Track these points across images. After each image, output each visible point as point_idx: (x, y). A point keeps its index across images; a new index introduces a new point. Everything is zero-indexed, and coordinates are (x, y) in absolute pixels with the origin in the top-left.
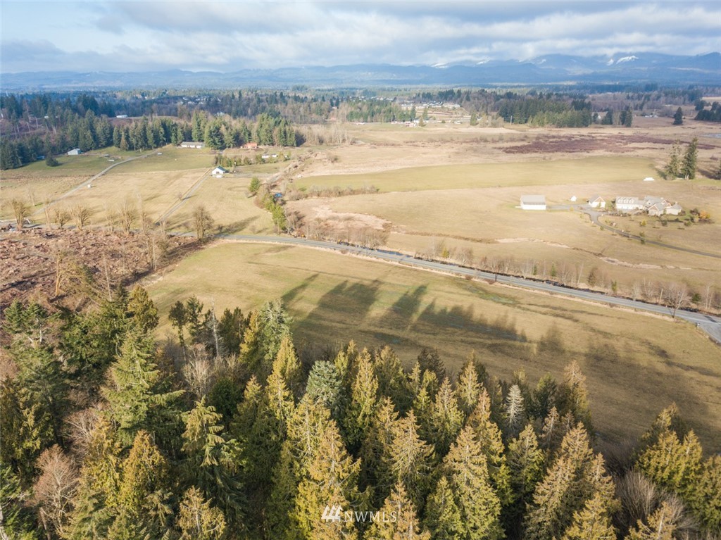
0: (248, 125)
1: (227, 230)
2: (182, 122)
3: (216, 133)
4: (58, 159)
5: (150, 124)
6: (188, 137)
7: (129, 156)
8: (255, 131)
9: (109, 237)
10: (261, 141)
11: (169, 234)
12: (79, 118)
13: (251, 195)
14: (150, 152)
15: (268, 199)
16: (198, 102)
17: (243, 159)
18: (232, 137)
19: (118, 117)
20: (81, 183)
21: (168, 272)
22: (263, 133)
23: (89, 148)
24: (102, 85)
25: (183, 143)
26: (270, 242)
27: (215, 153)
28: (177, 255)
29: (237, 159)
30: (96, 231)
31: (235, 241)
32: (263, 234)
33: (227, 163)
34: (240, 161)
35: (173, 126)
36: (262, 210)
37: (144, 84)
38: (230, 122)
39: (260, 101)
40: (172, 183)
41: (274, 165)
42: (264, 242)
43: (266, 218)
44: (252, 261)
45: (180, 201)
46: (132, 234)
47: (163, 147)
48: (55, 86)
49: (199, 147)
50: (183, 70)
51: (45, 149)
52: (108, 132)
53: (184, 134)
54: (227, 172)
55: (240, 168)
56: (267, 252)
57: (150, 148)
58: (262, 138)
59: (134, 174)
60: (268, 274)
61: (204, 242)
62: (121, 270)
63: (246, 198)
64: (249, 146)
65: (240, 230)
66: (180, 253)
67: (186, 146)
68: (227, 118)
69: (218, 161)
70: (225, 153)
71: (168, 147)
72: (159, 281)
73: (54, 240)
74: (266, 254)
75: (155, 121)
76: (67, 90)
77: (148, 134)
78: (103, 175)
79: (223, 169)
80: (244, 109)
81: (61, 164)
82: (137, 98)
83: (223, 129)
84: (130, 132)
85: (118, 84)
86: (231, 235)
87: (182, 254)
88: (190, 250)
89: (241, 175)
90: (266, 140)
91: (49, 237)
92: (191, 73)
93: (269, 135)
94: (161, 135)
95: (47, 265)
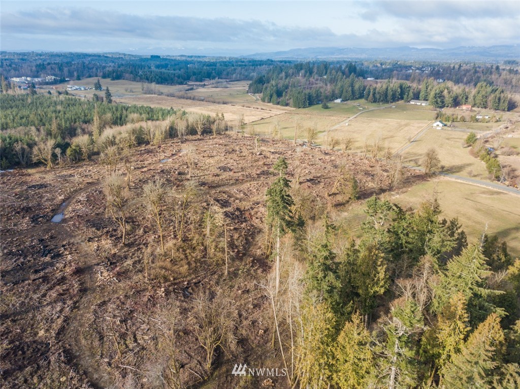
0: (467, 90)
1: (448, 170)
2: (414, 85)
3: (440, 95)
4: (329, 105)
5: (391, 85)
6: (417, 97)
7: (372, 107)
8: (472, 96)
9: (362, 161)
10: (475, 104)
11: (403, 165)
12: (346, 78)
13: (466, 146)
14: (387, 105)
15: (483, 152)
16: (424, 71)
17: (459, 117)
18: (452, 99)
19: (368, 79)
20: (342, 122)
21: (403, 192)
22: (479, 97)
23: (347, 98)
24: (353, 57)
25: (412, 100)
26: (484, 186)
27: (436, 110)
28: (410, 182)
29: (455, 116)
30: (354, 155)
31: (453, 180)
32: (478, 179)
33: (446, 118)
34: (457, 118)
35: (407, 88)
36: (476, 159)
37: (381, 57)
38: (452, 87)
39: (476, 72)
40: (402, 129)
41: (485, 124)
42: (479, 185)
43: (481, 165)
44: (469, 198)
45: (408, 143)
46: (377, 161)
47: (397, 103)
48: (325, 57)
49: (423, 104)
50: (411, 47)
51: (322, 97)
52: (362, 89)
53: (414, 94)
54: (445, 125)
55: (455, 124)
56: (481, 193)
57: (387, 102)
58: (477, 102)
59: (375, 119)
60: (483, 211)
61: (429, 176)
62: (371, 184)
63: (462, 148)
64: (464, 107)
65: (458, 172)
66: (411, 181)
67: (413, 103)
68: (450, 84)
69: (438, 117)
70: (444, 110)
71: (401, 102)
72: (396, 198)
73: (329, 156)
74: (481, 195)
75: (395, 84)
76: (332, 59)
77: (388, 92)
78: (355, 118)
79: (442, 123)
80: (461, 77)
81: (330, 108)
82: (377, 66)
83: (446, 92)
84: (377, 90)
85: (363, 56)
86: (450, 175)
87: (413, 182)
88: (419, 180)
89: (457, 129)
90: (481, 104)
91: (326, 154)
92: (417, 49)
93: (484, 100)
94: (397, 94)
95: (326, 172)
